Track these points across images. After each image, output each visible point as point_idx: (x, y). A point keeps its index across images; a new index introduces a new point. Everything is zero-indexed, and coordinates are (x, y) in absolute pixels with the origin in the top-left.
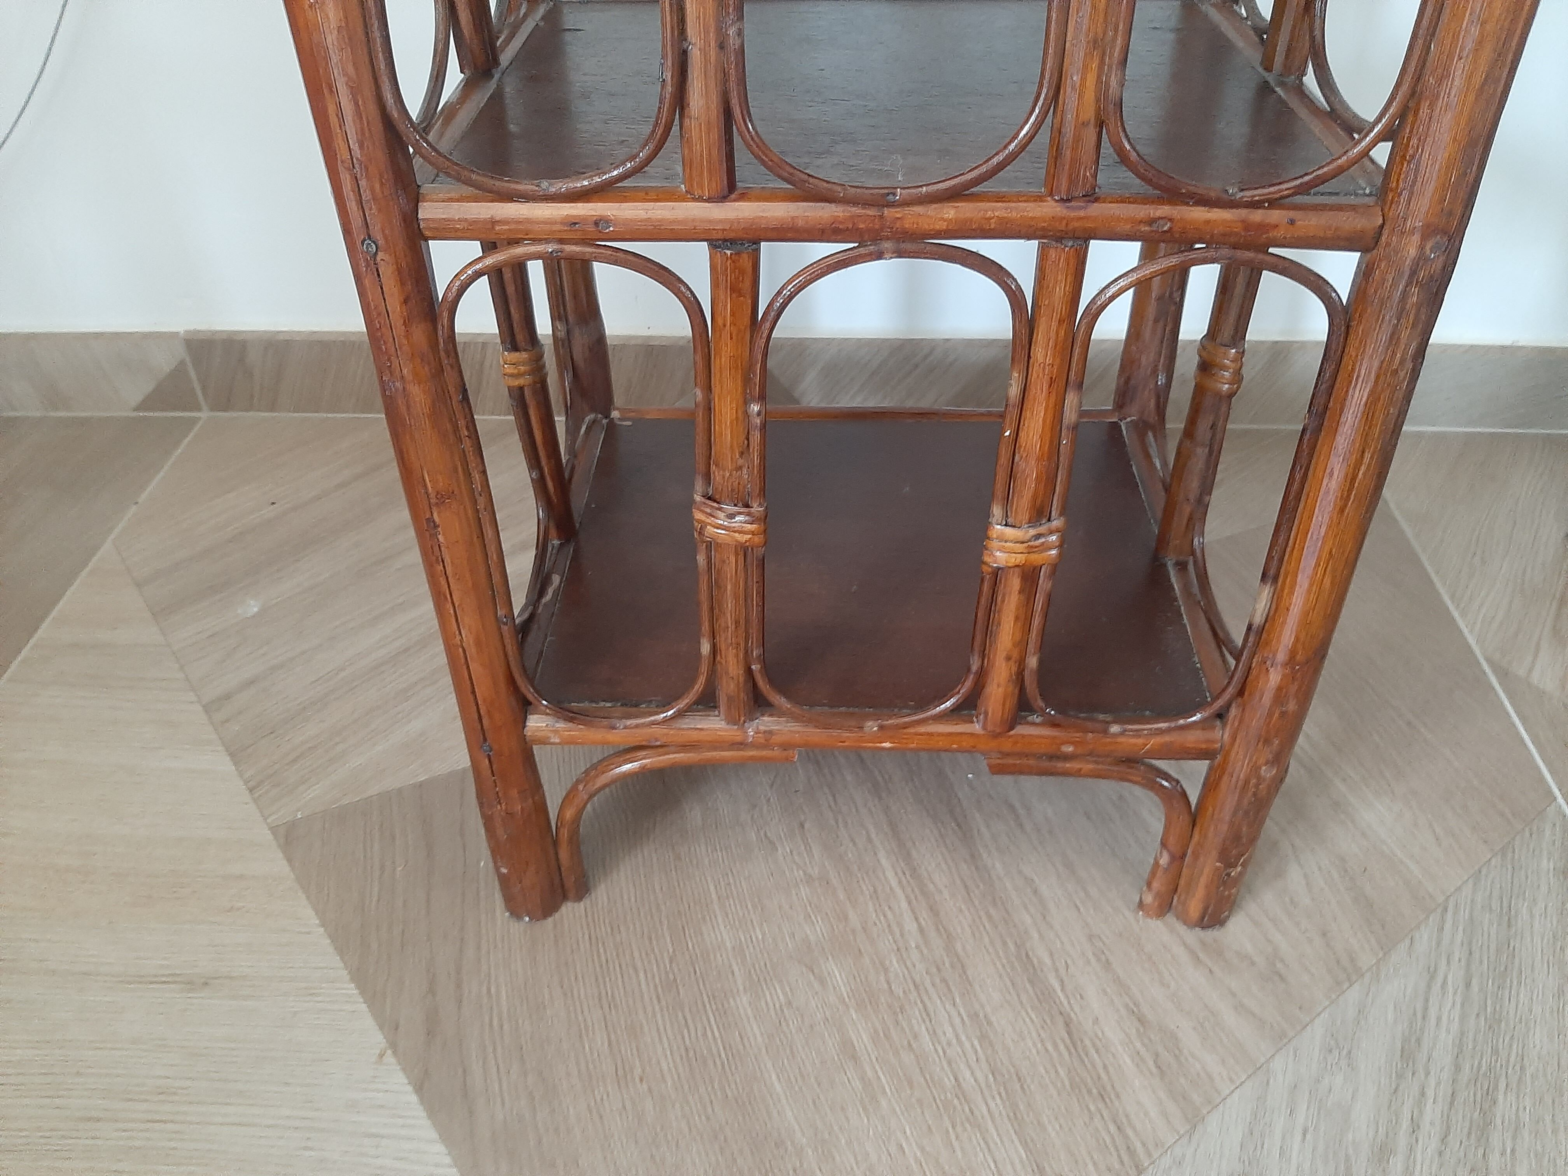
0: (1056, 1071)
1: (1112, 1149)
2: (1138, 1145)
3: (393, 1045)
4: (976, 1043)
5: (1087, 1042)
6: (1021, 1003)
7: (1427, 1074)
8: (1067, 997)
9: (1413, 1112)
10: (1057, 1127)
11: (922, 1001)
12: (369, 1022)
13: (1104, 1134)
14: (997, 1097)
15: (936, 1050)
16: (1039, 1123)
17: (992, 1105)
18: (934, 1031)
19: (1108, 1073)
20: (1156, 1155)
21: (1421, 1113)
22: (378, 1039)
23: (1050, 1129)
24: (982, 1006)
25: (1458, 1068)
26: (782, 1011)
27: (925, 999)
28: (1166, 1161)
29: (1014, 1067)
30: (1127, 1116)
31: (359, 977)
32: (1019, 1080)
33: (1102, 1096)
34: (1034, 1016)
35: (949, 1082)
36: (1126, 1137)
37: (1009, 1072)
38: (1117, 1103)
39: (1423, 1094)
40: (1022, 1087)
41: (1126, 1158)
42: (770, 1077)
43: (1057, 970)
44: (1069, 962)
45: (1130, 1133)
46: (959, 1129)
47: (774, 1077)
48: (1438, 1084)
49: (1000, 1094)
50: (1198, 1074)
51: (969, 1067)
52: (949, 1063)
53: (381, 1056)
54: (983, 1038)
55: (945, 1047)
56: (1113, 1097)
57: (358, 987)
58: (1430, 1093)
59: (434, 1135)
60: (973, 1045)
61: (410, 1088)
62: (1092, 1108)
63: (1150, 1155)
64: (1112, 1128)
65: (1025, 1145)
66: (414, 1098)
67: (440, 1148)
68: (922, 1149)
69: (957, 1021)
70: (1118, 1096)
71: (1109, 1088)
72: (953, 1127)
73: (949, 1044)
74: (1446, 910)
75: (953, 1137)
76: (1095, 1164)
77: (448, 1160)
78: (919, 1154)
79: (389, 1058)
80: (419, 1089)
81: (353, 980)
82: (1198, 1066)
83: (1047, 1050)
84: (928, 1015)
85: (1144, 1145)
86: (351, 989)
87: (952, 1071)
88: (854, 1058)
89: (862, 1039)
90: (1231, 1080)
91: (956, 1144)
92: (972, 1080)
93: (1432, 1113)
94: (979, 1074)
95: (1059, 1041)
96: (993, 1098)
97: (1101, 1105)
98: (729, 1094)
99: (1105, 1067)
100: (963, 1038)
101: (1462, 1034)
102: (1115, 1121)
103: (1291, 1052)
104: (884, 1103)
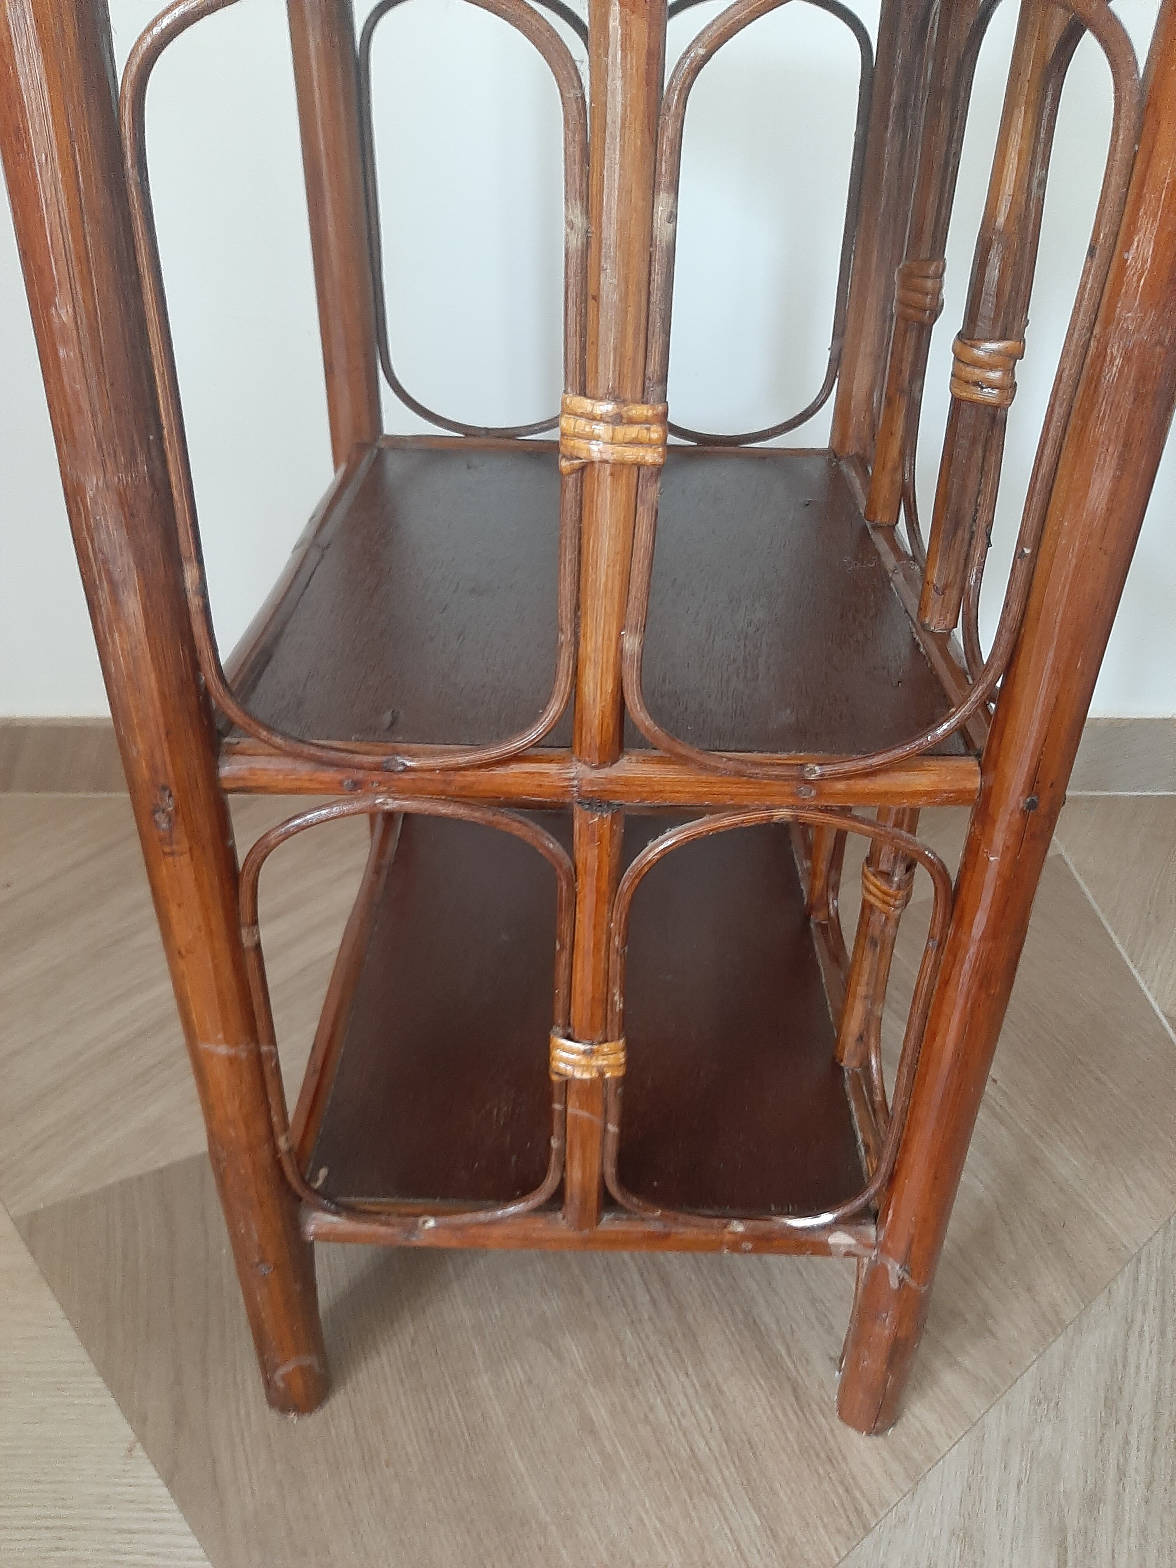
0: (787, 1438)
1: (841, 1512)
2: (865, 1506)
3: (141, 1438)
4: (709, 1413)
5: (814, 1406)
6: (751, 1370)
7: (1130, 1422)
8: (794, 1362)
9: (1118, 1460)
10: (789, 1492)
11: (658, 1374)
12: (117, 1415)
13: (833, 1497)
14: (731, 1466)
15: (671, 1422)
16: (771, 1489)
17: (727, 1473)
18: (670, 1403)
19: (834, 1436)
20: (882, 1515)
21: (1126, 1460)
22: (127, 1431)
23: (782, 1493)
24: (713, 1375)
25: (1157, 1415)
26: (522, 1387)
27: (660, 1371)
28: (892, 1519)
29: (746, 1434)
30: (854, 1478)
31: (106, 1372)
32: (752, 1448)
33: (831, 1461)
34: (762, 1383)
35: (684, 1453)
36: (853, 1499)
37: (741, 1440)
38: (844, 1466)
39: (1127, 1442)
40: (754, 1453)
41: (854, 1520)
42: (513, 1455)
43: (783, 1336)
44: (794, 1326)
45: (858, 1494)
46: (696, 1499)
47: (517, 1455)
48: (1141, 1431)
49: (734, 1463)
50: (919, 1433)
51: (704, 1437)
52: (685, 1435)
53: (130, 1450)
54: (715, 1407)
55: (680, 1416)
56: (840, 1458)
57: (105, 1381)
58: (1134, 1442)
59: (187, 1528)
60: (706, 1415)
61: (160, 1482)
62: (821, 1472)
63: (875, 1514)
64: (841, 1491)
65: (758, 1511)
66: (164, 1491)
67: (193, 1541)
68: (661, 1521)
69: (690, 1392)
70: (844, 1458)
71: (837, 1453)
72: (691, 1499)
73: (683, 1414)
74: (1139, 1260)
75: (691, 1508)
76: (825, 1526)
77: (200, 1552)
78: (658, 1526)
79: (139, 1452)
80: (169, 1483)
81: (100, 1373)
82: (918, 1425)
83: (777, 1417)
84: (662, 1386)
85: (870, 1504)
86: (98, 1383)
87: (687, 1441)
88: (593, 1432)
89: (600, 1413)
90: (950, 1437)
91: (693, 1514)
92: (707, 1449)
93: (1136, 1460)
94: (713, 1443)
95: (788, 1408)
96: (728, 1467)
97: (829, 1468)
98: (474, 1475)
99: (832, 1430)
100: (697, 1408)
101: (1160, 1380)
102: (842, 1483)
103: (1004, 1406)
104: (623, 1477)
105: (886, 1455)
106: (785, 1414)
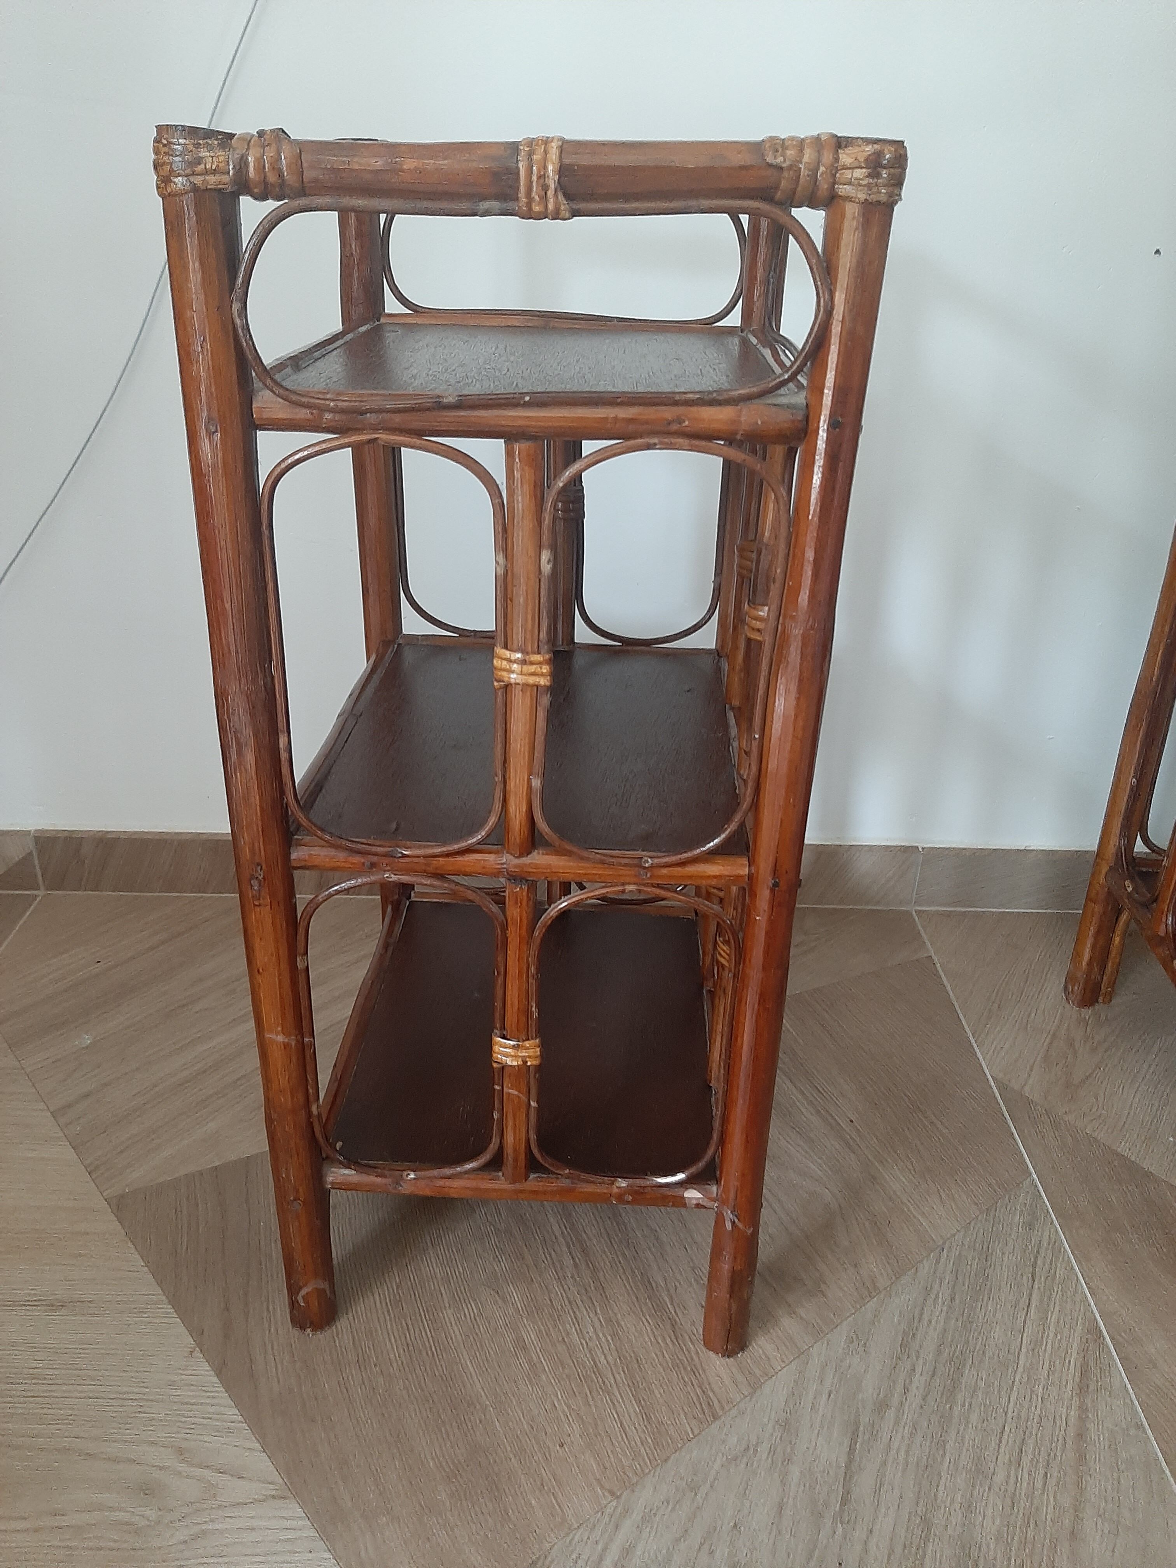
0: (664, 1356)
1: (698, 1405)
3: (200, 1345)
7: (917, 1358)
8: (675, 1309)
10: (662, 1391)
12: (182, 1329)
13: (693, 1395)
14: (622, 1373)
16: (650, 1389)
17: (617, 1376)
20: (727, 1409)
22: (189, 1340)
23: (656, 1392)
24: (615, 1313)
25: (939, 1352)
26: (475, 1318)
28: (734, 1412)
29: (635, 1354)
30: (709, 1384)
31: (175, 1301)
32: (637, 1361)
35: (589, 1363)
36: (708, 1398)
37: (630, 1355)
38: (703, 1375)
39: (914, 1369)
40: (639, 1365)
41: (707, 1411)
42: (466, 1363)
43: (668, 1290)
45: (711, 1394)
46: (595, 1394)
47: (469, 1363)
49: (623, 1370)
51: (604, 1355)
52: (591, 1352)
53: (192, 1352)
55: (588, 1341)
58: (918, 1370)
60: (607, 1340)
61: (212, 1372)
62: (686, 1379)
63: (723, 1408)
64: (699, 1391)
65: (639, 1403)
68: (569, 1407)
69: (597, 1323)
70: (704, 1371)
71: (699, 1367)
73: (591, 1339)
74: (942, 1249)
75: (590, 1399)
76: (685, 1415)
79: (198, 1353)
80: (219, 1374)
81: (170, 1303)
83: (658, 1344)
85: (720, 1402)
87: (591, 1355)
88: (525, 1349)
90: (784, 1362)
91: (591, 1403)
92: (605, 1362)
93: (918, 1381)
94: (610, 1358)
95: (667, 1336)
96: (619, 1373)
97: (692, 1377)
99: (697, 1352)
100: (601, 1335)
101: (945, 1330)
102: (700, 1387)
103: (825, 1342)
104: (544, 1377)
105: (734, 1370)
106: (664, 1339)
